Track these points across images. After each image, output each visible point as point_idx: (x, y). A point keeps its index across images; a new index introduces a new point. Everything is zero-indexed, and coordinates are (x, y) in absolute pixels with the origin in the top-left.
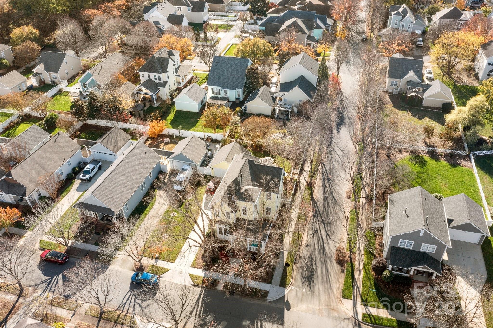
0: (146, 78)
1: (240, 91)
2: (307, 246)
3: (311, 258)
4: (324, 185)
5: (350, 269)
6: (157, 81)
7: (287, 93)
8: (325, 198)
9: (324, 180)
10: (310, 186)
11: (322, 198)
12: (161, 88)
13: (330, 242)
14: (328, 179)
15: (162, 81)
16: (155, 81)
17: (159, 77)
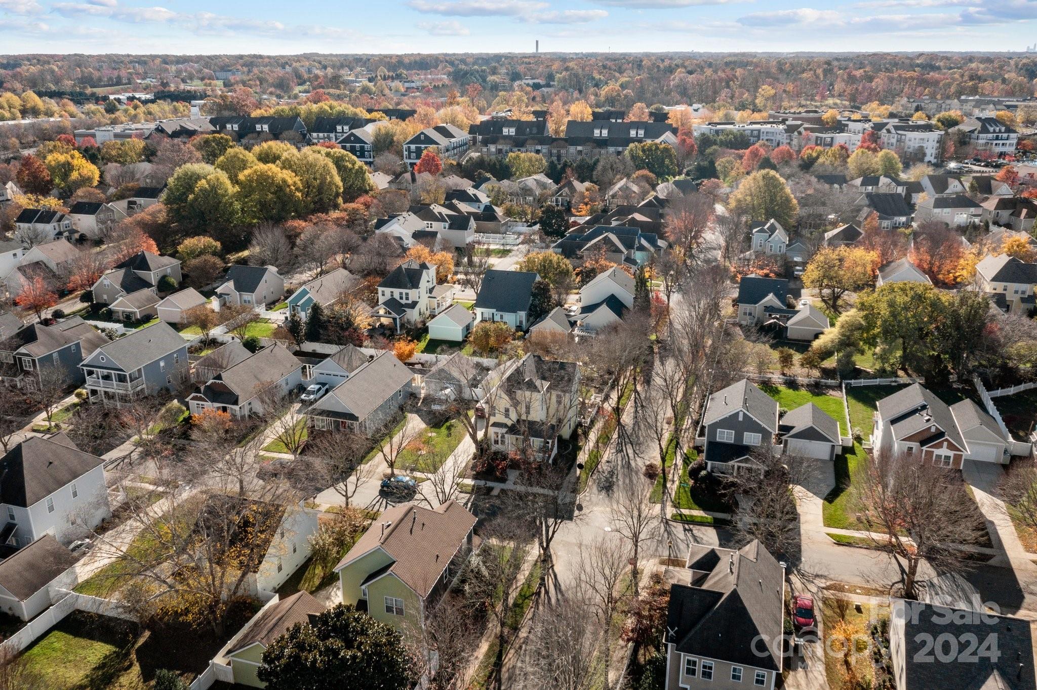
0: (388, 296)
1: (523, 314)
2: (608, 462)
3: (612, 473)
4: (636, 411)
5: (662, 481)
6: (404, 301)
7: (590, 314)
8: (636, 423)
9: (636, 407)
10: (618, 411)
11: (632, 422)
12: (408, 310)
13: (638, 459)
14: (642, 406)
15: (410, 302)
16: (401, 301)
17: (407, 294)
